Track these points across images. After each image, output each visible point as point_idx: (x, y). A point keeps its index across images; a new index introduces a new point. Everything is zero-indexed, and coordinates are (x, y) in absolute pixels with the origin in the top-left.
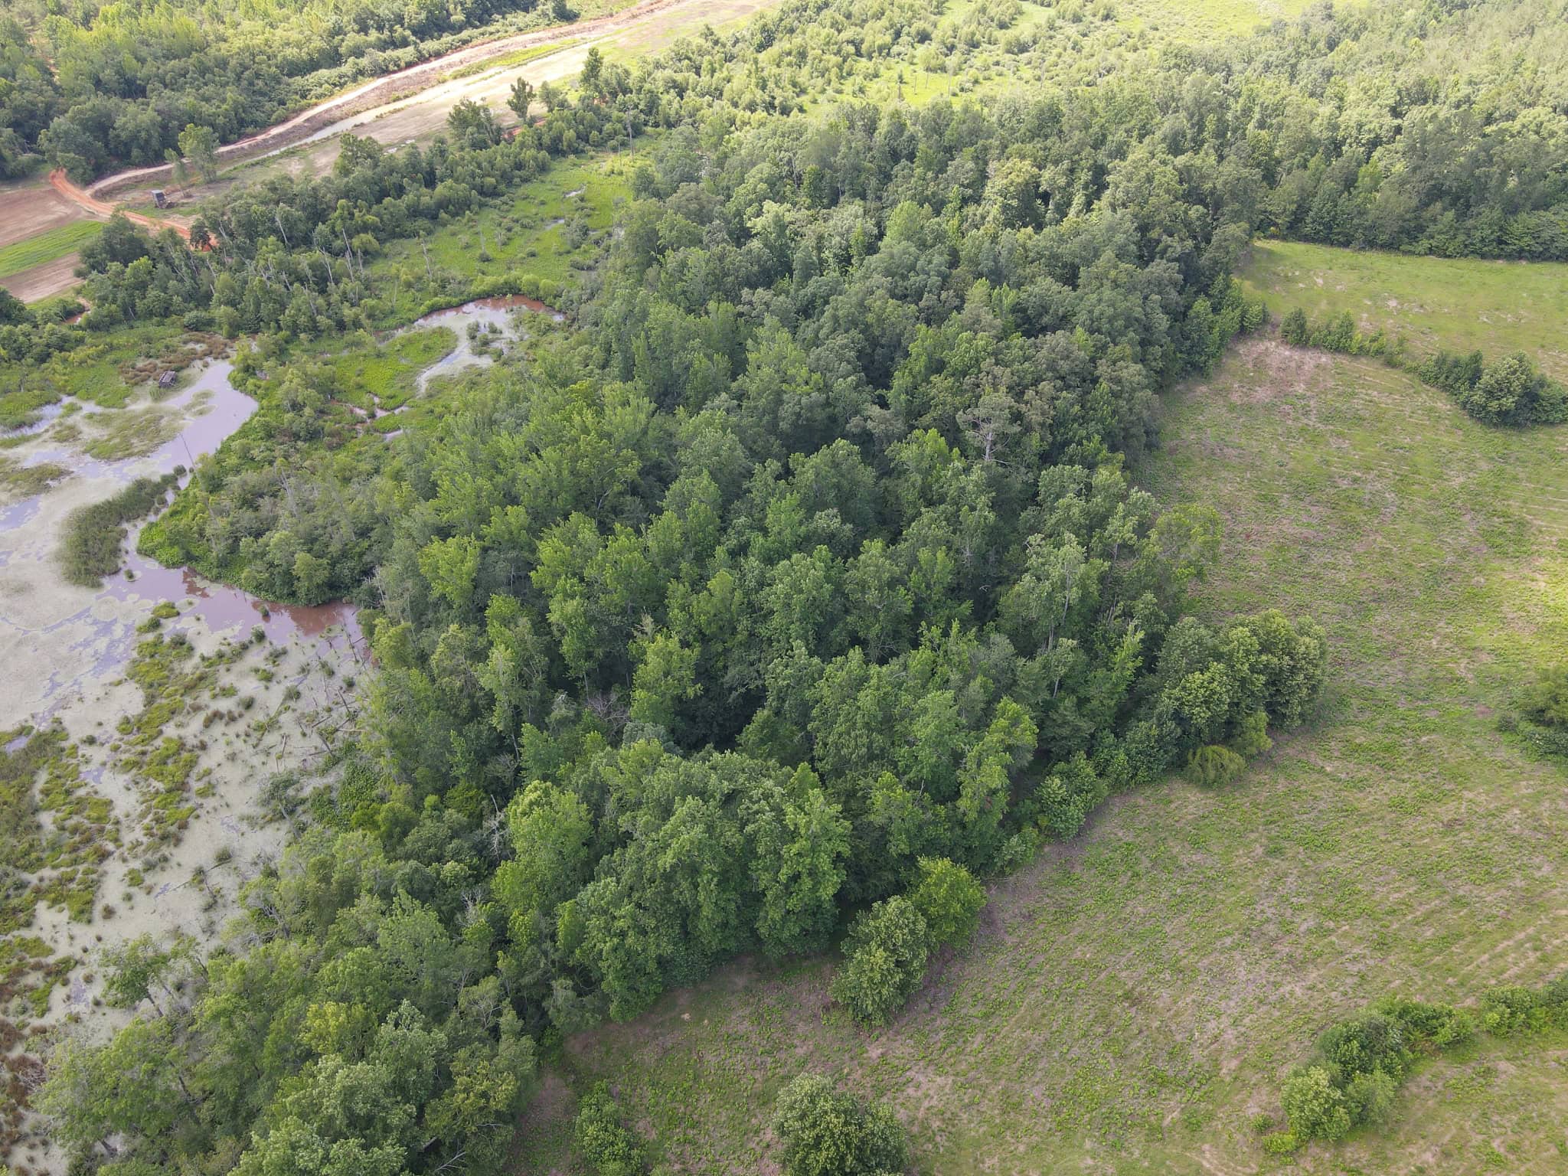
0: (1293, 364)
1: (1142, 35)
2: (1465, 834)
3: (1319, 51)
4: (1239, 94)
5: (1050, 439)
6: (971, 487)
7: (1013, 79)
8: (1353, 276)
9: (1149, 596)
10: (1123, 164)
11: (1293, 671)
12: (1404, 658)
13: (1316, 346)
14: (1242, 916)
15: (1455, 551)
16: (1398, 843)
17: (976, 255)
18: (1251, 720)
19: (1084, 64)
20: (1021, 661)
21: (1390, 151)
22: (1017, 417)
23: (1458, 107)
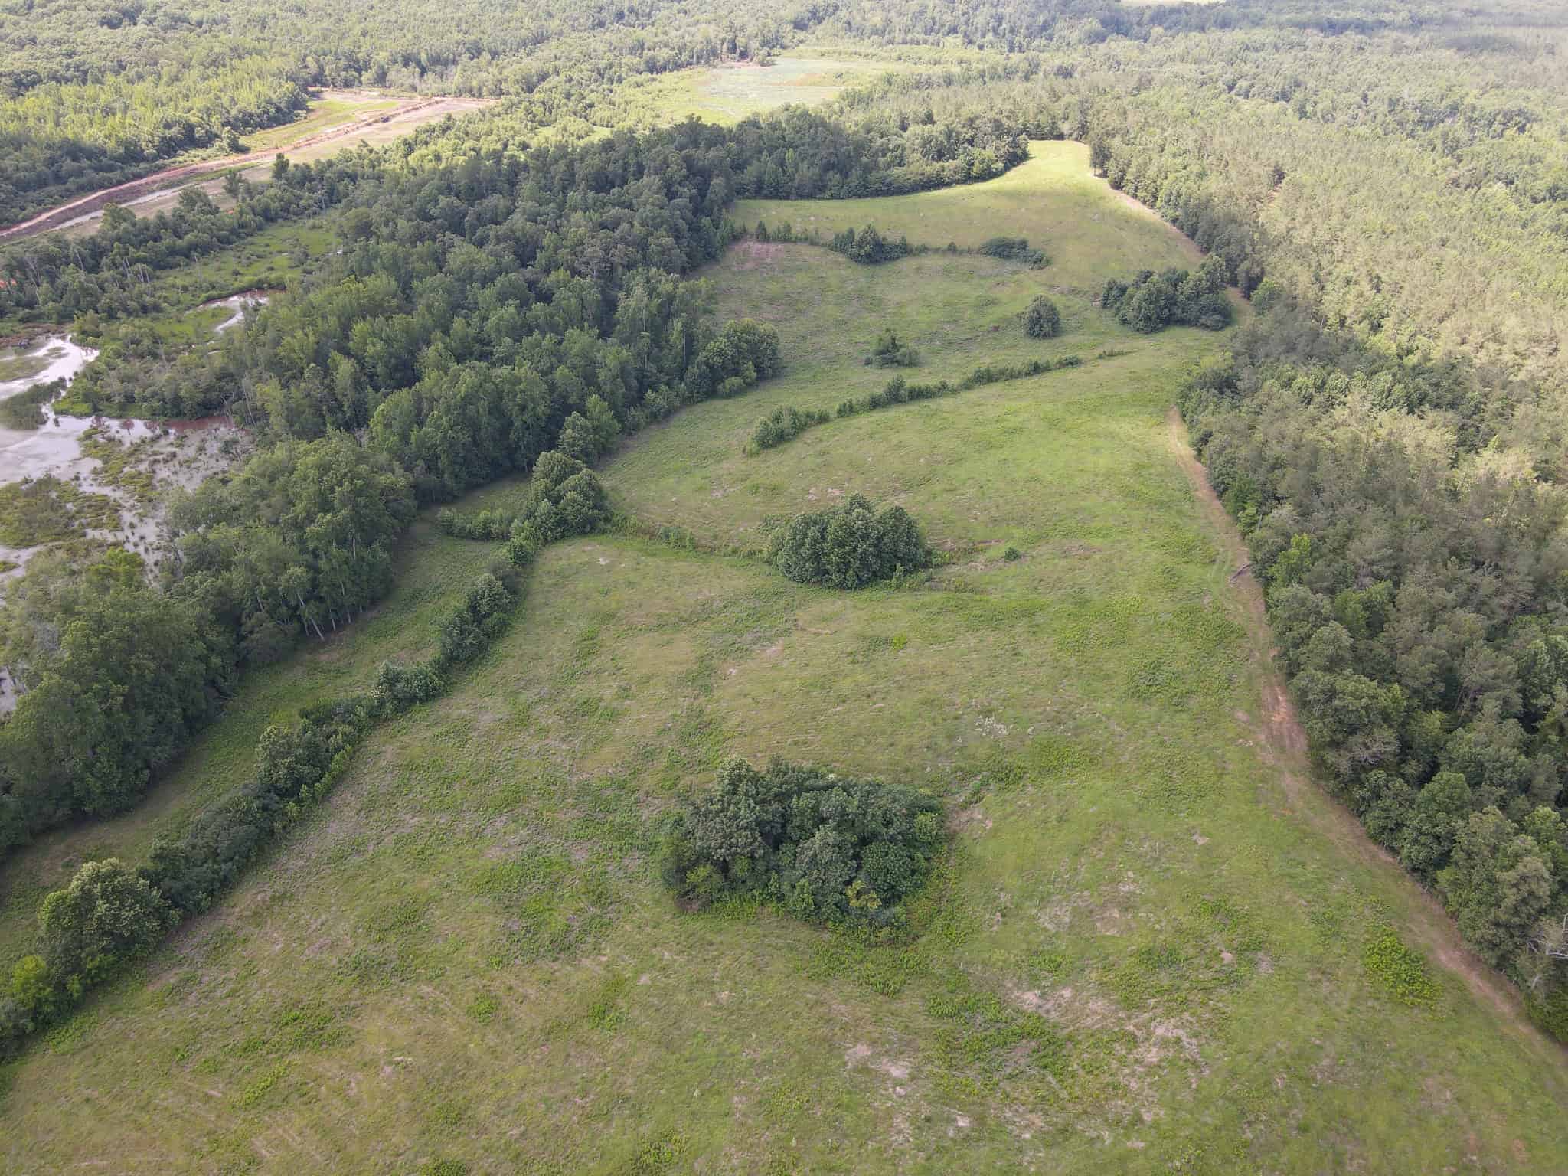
0: (763, 251)
8: (791, 209)
12: (824, 351)
13: (774, 240)
18: (745, 366)
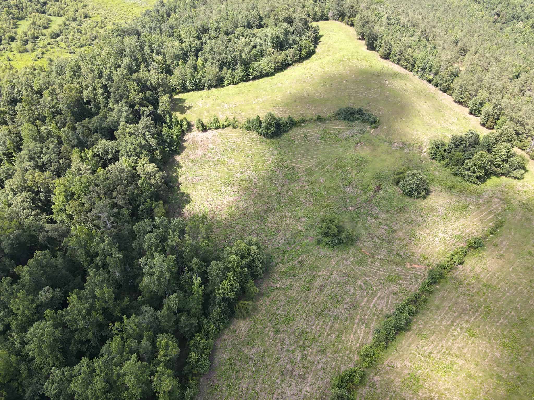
0: (205, 138)
1: (102, 22)
2: (326, 289)
3: (165, 18)
4: (145, 42)
5: (131, 208)
6: (106, 247)
7: (59, 49)
8: (210, 100)
9: (195, 260)
10: (113, 84)
11: (254, 260)
12: (282, 231)
13: (209, 129)
14: (278, 366)
15: (280, 185)
16: (310, 305)
17: (68, 138)
18: (249, 285)
19: (84, 37)
20: (159, 312)
21: (203, 53)
22: (114, 205)
23: (216, 31)
